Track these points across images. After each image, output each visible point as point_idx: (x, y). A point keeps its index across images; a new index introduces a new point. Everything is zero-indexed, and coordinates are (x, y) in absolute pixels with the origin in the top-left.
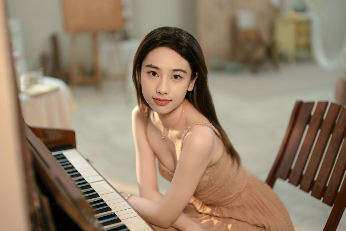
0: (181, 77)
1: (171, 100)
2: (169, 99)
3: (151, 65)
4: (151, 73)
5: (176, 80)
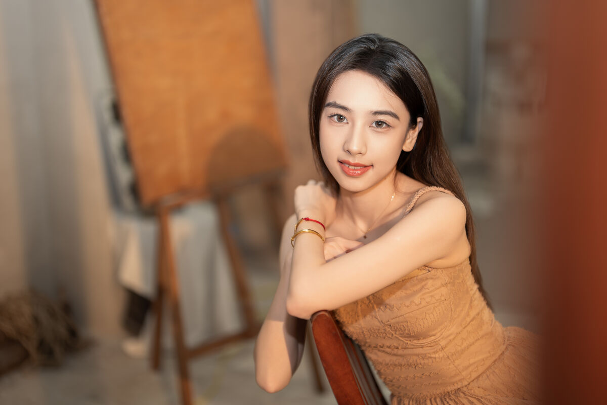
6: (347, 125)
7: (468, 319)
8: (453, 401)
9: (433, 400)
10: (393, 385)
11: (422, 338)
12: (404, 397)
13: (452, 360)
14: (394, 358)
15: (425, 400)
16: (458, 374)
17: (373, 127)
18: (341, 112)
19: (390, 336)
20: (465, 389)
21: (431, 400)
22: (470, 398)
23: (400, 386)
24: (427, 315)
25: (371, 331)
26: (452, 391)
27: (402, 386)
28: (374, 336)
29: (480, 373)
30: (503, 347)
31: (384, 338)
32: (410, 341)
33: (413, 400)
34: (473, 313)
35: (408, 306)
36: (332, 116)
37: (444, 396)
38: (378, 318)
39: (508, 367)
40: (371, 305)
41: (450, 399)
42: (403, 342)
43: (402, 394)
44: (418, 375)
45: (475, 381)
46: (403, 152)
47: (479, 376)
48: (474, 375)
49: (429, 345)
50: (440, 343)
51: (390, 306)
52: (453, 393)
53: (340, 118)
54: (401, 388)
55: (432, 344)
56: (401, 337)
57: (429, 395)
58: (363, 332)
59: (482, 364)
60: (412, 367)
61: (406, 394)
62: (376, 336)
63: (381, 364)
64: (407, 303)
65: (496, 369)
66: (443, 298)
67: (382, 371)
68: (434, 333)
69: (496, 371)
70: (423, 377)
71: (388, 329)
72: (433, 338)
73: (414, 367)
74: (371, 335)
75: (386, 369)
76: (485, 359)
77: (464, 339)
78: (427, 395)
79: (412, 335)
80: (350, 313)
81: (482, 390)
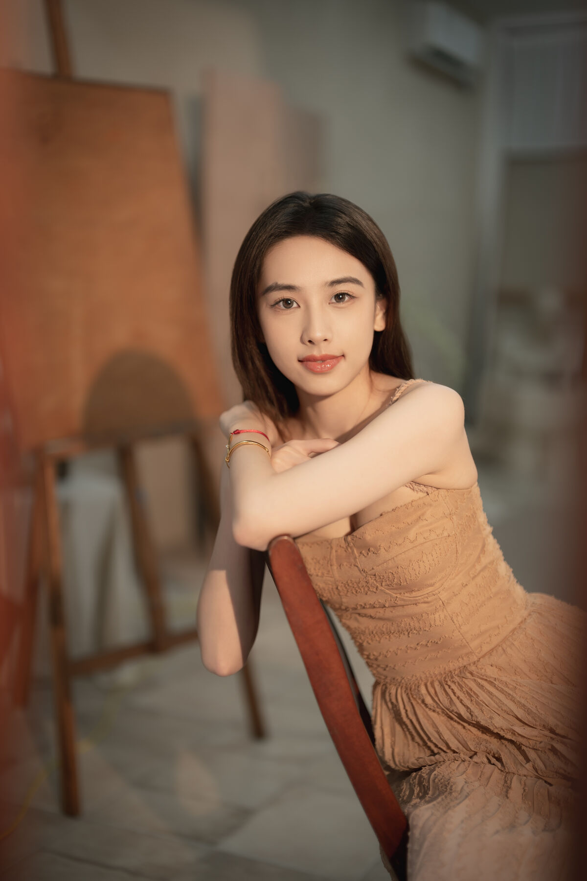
2: (338, 354)
3: (276, 283)
6: (299, 309)
7: (478, 568)
8: (457, 684)
9: (429, 684)
10: (379, 666)
11: (416, 589)
12: (390, 684)
13: (458, 625)
14: (380, 624)
15: (418, 687)
16: (465, 645)
17: (333, 303)
18: (286, 294)
19: (375, 590)
20: (473, 668)
21: (426, 685)
22: (479, 681)
23: (387, 666)
24: (424, 555)
25: (348, 585)
26: (455, 670)
27: (389, 665)
28: (352, 593)
29: (493, 646)
30: (524, 613)
31: (367, 594)
32: (400, 594)
33: (402, 687)
34: (485, 561)
35: (400, 545)
36: (277, 303)
37: (445, 678)
38: (359, 566)
39: (532, 639)
40: (349, 549)
41: (453, 682)
42: (391, 595)
43: (388, 679)
44: (412, 646)
45: (487, 656)
47: (492, 650)
48: (486, 649)
49: (426, 599)
50: (441, 597)
51: (375, 548)
52: (456, 672)
53: (287, 303)
54: (388, 669)
55: (430, 599)
56: (388, 589)
57: (423, 676)
58: (337, 588)
59: (496, 632)
60: (404, 634)
61: (394, 679)
62: (355, 593)
63: (363, 633)
64: (400, 541)
65: (515, 640)
66: (446, 533)
67: (365, 644)
68: (432, 581)
69: (515, 643)
70: (418, 648)
71: (371, 581)
72: (431, 589)
73: (406, 633)
74: (348, 591)
75: (370, 642)
76: (500, 626)
77: (473, 595)
78: (421, 678)
79: (402, 584)
80: (321, 562)
81: (496, 670)
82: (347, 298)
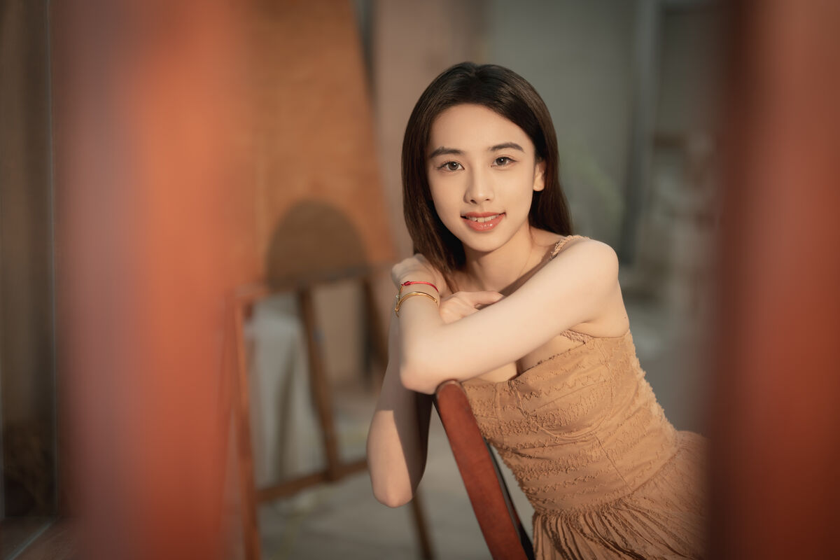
0: (512, 161)
1: (504, 213)
2: (500, 211)
3: (443, 148)
4: (447, 166)
5: (503, 167)
6: (463, 171)
7: (633, 409)
8: (612, 516)
9: (587, 515)
10: (538, 499)
11: (575, 429)
12: (550, 516)
13: (612, 461)
14: (539, 463)
15: (577, 518)
16: (620, 479)
17: (494, 166)
18: (452, 158)
19: (535, 430)
20: (627, 500)
21: (584, 516)
22: (634, 512)
23: (546, 500)
24: (582, 399)
25: (511, 425)
26: (611, 502)
27: (548, 499)
28: (514, 433)
29: (645, 480)
30: (674, 450)
31: (527, 434)
32: (560, 434)
33: (562, 518)
34: (639, 403)
35: (559, 390)
36: (444, 165)
37: (602, 510)
38: (522, 408)
39: (681, 474)
40: (513, 392)
41: (609, 513)
42: (551, 436)
43: (548, 511)
44: (570, 481)
45: (640, 490)
46: (535, 192)
47: (645, 484)
48: (639, 482)
49: (584, 439)
50: (597, 437)
51: (537, 392)
52: (612, 504)
53: (453, 166)
54: (546, 502)
55: (587, 438)
56: (548, 430)
57: (581, 509)
58: (500, 428)
59: (648, 468)
60: (562, 471)
61: (553, 511)
62: (516, 433)
63: (523, 470)
64: (559, 386)
65: (666, 475)
66: (602, 379)
67: (524, 480)
68: (590, 422)
69: (666, 477)
70: (576, 483)
71: (532, 422)
72: (589, 429)
73: (564, 470)
74: (509, 431)
75: (529, 478)
76: (652, 462)
77: (627, 434)
78: (579, 510)
79: (562, 425)
81: (649, 502)
82: (507, 162)
